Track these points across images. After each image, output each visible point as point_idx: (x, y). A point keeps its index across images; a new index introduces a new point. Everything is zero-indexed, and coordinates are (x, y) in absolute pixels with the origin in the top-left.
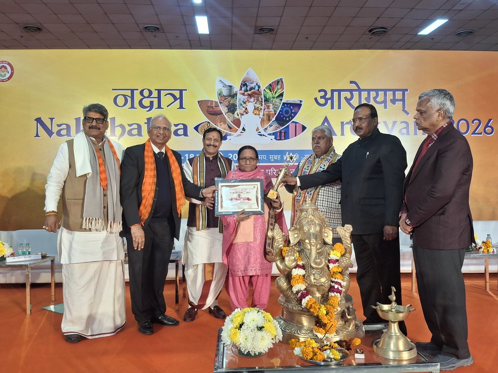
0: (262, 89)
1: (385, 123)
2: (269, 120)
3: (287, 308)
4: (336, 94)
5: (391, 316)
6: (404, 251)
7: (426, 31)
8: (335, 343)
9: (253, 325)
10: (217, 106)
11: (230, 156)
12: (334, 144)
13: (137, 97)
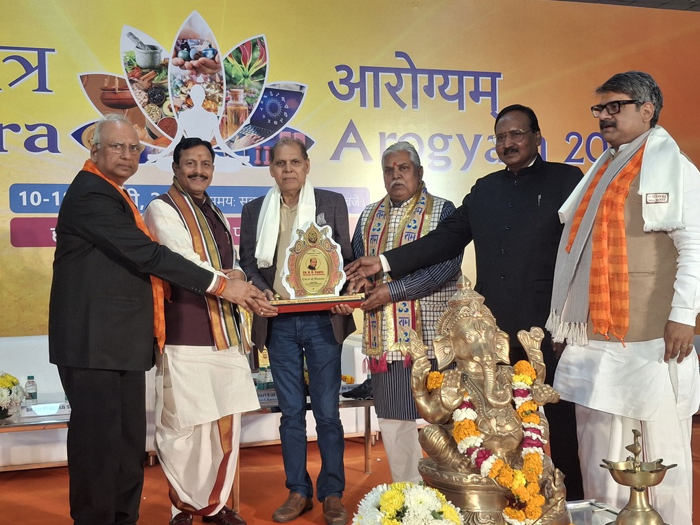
0: (221, 57)
1: (460, 137)
2: (238, 123)
10: (124, 88)
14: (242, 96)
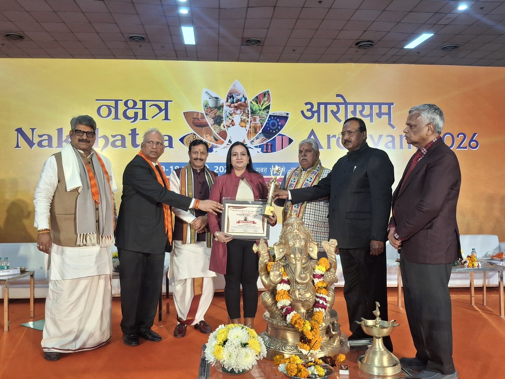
0: (249, 101)
1: (371, 136)
2: (256, 132)
3: (272, 324)
4: (322, 107)
5: (375, 332)
6: (390, 265)
7: (412, 45)
8: (319, 359)
9: (237, 342)
10: (203, 117)
11: (216, 168)
12: (320, 158)
13: (121, 108)
14: (258, 119)
